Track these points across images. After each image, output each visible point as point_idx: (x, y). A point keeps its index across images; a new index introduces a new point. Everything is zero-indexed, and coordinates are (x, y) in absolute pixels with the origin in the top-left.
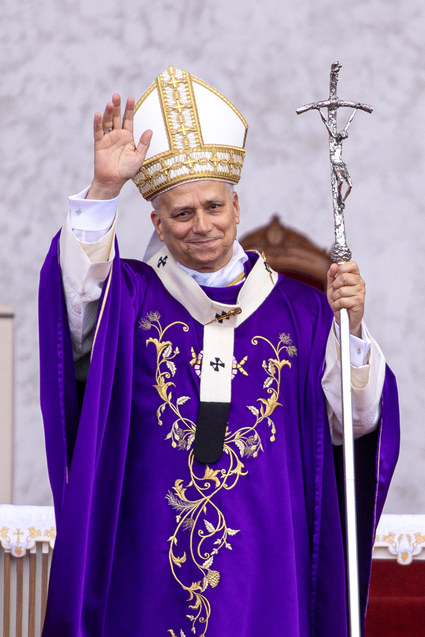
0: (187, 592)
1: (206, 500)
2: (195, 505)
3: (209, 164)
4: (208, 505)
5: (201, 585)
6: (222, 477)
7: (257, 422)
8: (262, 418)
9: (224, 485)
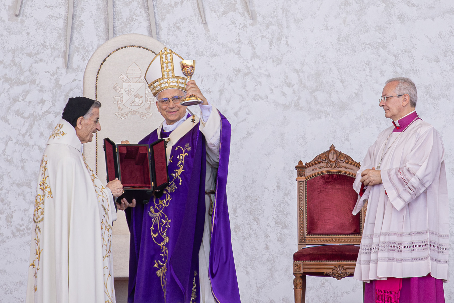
0: (160, 246)
1: (161, 212)
2: (158, 214)
3: (176, 83)
4: (162, 214)
5: (164, 243)
6: (164, 202)
7: (174, 179)
8: (176, 177)
9: (166, 205)
